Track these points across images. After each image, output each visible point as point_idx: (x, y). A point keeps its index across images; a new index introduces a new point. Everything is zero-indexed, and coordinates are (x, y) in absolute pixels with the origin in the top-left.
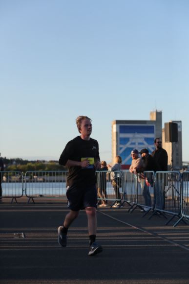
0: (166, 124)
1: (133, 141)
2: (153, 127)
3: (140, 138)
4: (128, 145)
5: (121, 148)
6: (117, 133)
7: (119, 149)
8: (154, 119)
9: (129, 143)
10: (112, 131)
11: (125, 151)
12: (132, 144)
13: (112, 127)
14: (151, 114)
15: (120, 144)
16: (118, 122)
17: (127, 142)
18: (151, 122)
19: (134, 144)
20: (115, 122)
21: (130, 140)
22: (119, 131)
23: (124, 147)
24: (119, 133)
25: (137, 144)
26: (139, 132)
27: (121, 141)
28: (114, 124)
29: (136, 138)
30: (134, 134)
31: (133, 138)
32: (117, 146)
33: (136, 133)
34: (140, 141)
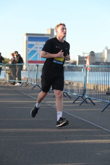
1: (36, 46)
3: (41, 44)
4: (33, 49)
5: (28, 51)
6: (26, 41)
7: (27, 51)
8: (49, 33)
9: (34, 47)
11: (31, 52)
12: (36, 48)
14: (48, 29)
15: (28, 48)
16: (27, 34)
17: (33, 47)
18: (48, 35)
19: (37, 48)
20: (26, 34)
21: (35, 45)
23: (31, 50)
24: (28, 41)
25: (38, 48)
26: (40, 41)
27: (29, 46)
29: (38, 44)
30: (37, 42)
31: (36, 45)
32: (26, 49)
33: (38, 41)
34: (40, 46)
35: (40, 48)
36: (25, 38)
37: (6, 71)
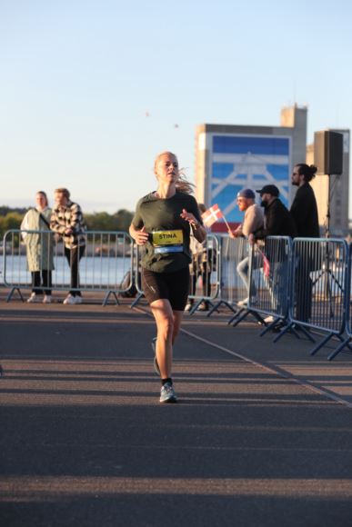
0: (317, 135)
1: (243, 171)
2: (287, 140)
3: (258, 165)
4: (231, 179)
5: (214, 186)
6: (207, 152)
7: (210, 187)
8: (290, 123)
9: (233, 175)
10: (197, 147)
11: (223, 192)
12: (241, 177)
13: (197, 139)
14: (284, 112)
15: (214, 176)
16: (210, 128)
17: (228, 174)
18: (283, 129)
19: (244, 177)
20: (204, 128)
21: (236, 168)
22: (211, 148)
23: (222, 184)
24: (211, 152)
25: (250, 177)
26: (255, 152)
27: (215, 171)
28: (201, 132)
29: (249, 165)
30: (244, 155)
31: (242, 165)
32: (206, 181)
33: (249, 153)
34: (257, 171)
35: (256, 177)
36: (202, 141)
37: (139, 260)
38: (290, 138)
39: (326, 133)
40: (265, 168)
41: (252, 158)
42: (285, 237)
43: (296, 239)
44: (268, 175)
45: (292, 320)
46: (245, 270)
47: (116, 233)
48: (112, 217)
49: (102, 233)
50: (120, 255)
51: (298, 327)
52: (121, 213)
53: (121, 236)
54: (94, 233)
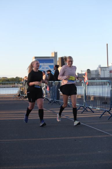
0: (59, 58)
2: (53, 60)
21: (42, 66)
28: (34, 58)
30: (43, 63)
34: (47, 67)
35: (46, 68)
38: (54, 59)
39: (61, 58)
40: (48, 66)
41: (45, 64)
42: (53, 81)
43: (55, 82)
44: (49, 68)
45: (55, 100)
46: (44, 89)
47: (15, 82)
48: (15, 78)
49: (12, 82)
50: (16, 87)
51: (57, 101)
52: (17, 77)
53: (16, 83)
54: (10, 82)
